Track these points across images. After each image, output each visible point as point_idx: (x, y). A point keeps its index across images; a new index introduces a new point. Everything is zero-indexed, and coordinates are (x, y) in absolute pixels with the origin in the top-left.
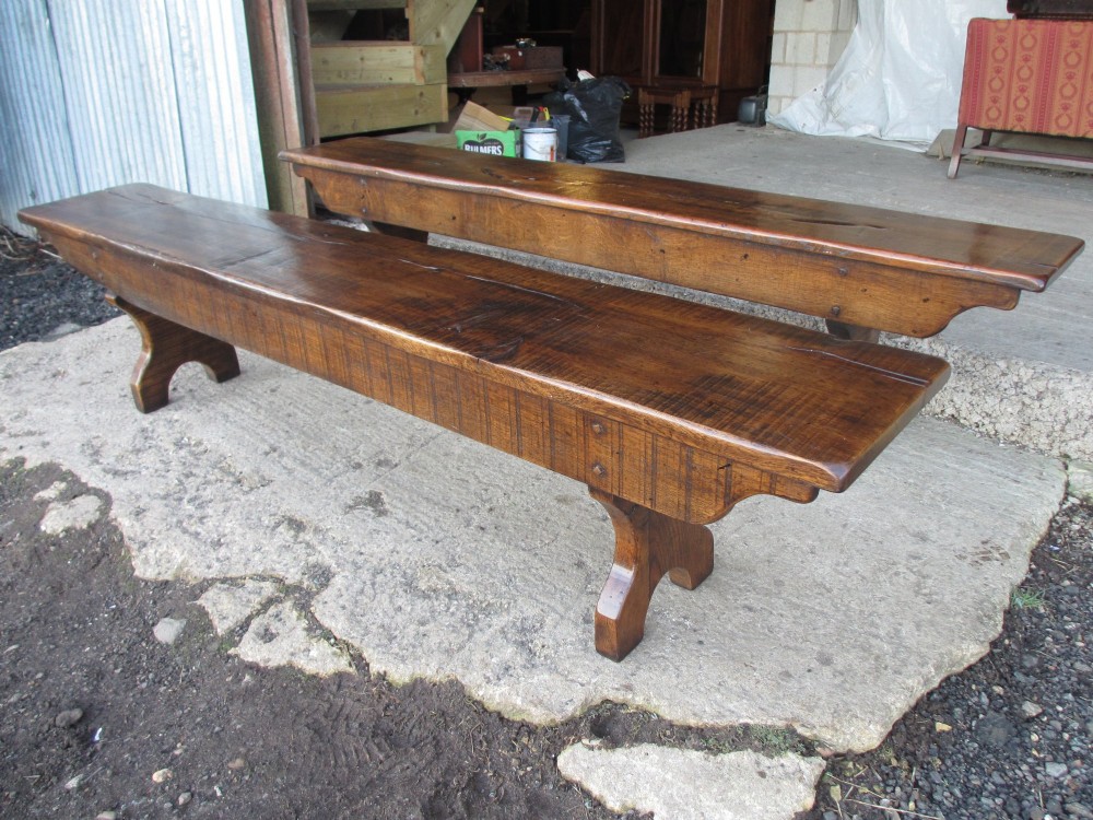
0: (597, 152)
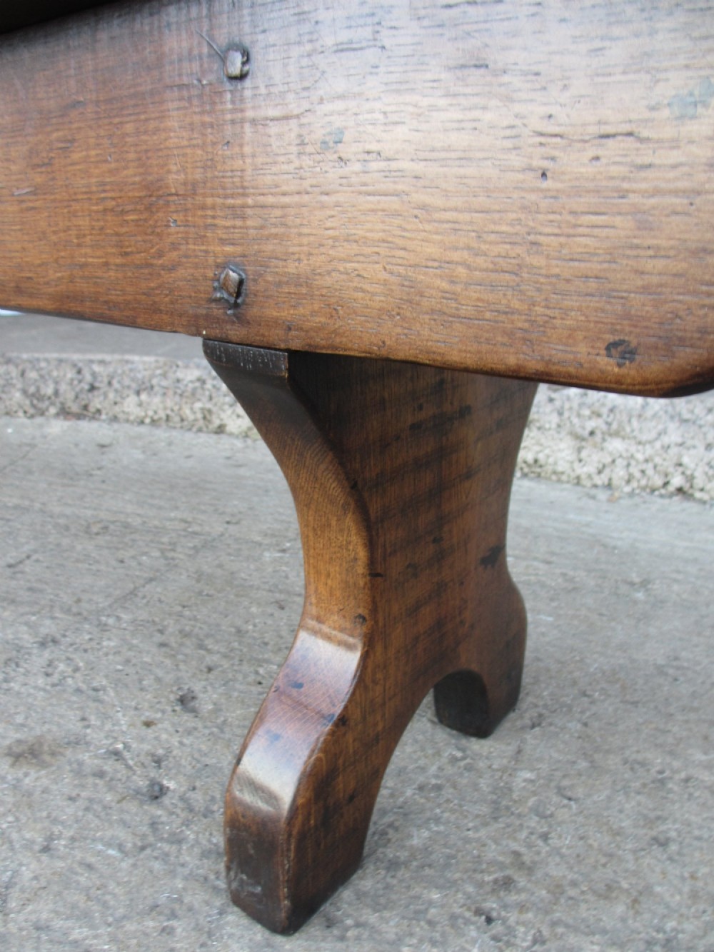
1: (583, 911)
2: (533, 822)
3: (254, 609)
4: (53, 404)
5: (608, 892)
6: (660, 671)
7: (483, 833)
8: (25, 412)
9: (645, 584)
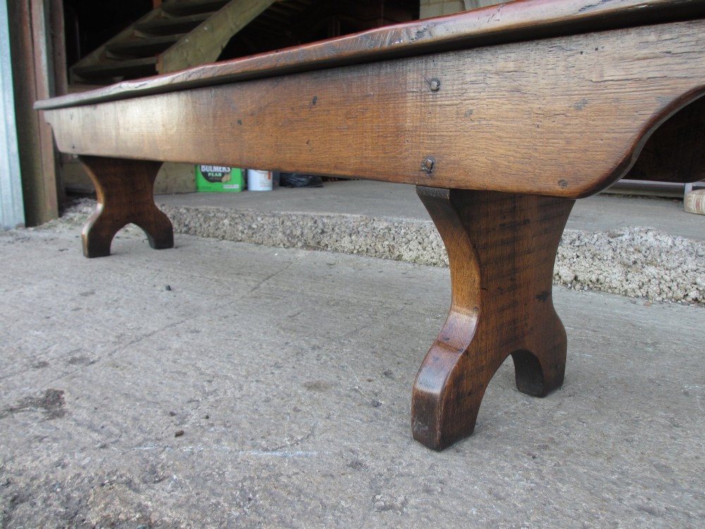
0: (303, 179)
1: (582, 459)
2: (563, 429)
3: (421, 342)
4: (300, 240)
5: (597, 454)
6: (651, 381)
7: (535, 430)
8: (284, 245)
9: (654, 344)
